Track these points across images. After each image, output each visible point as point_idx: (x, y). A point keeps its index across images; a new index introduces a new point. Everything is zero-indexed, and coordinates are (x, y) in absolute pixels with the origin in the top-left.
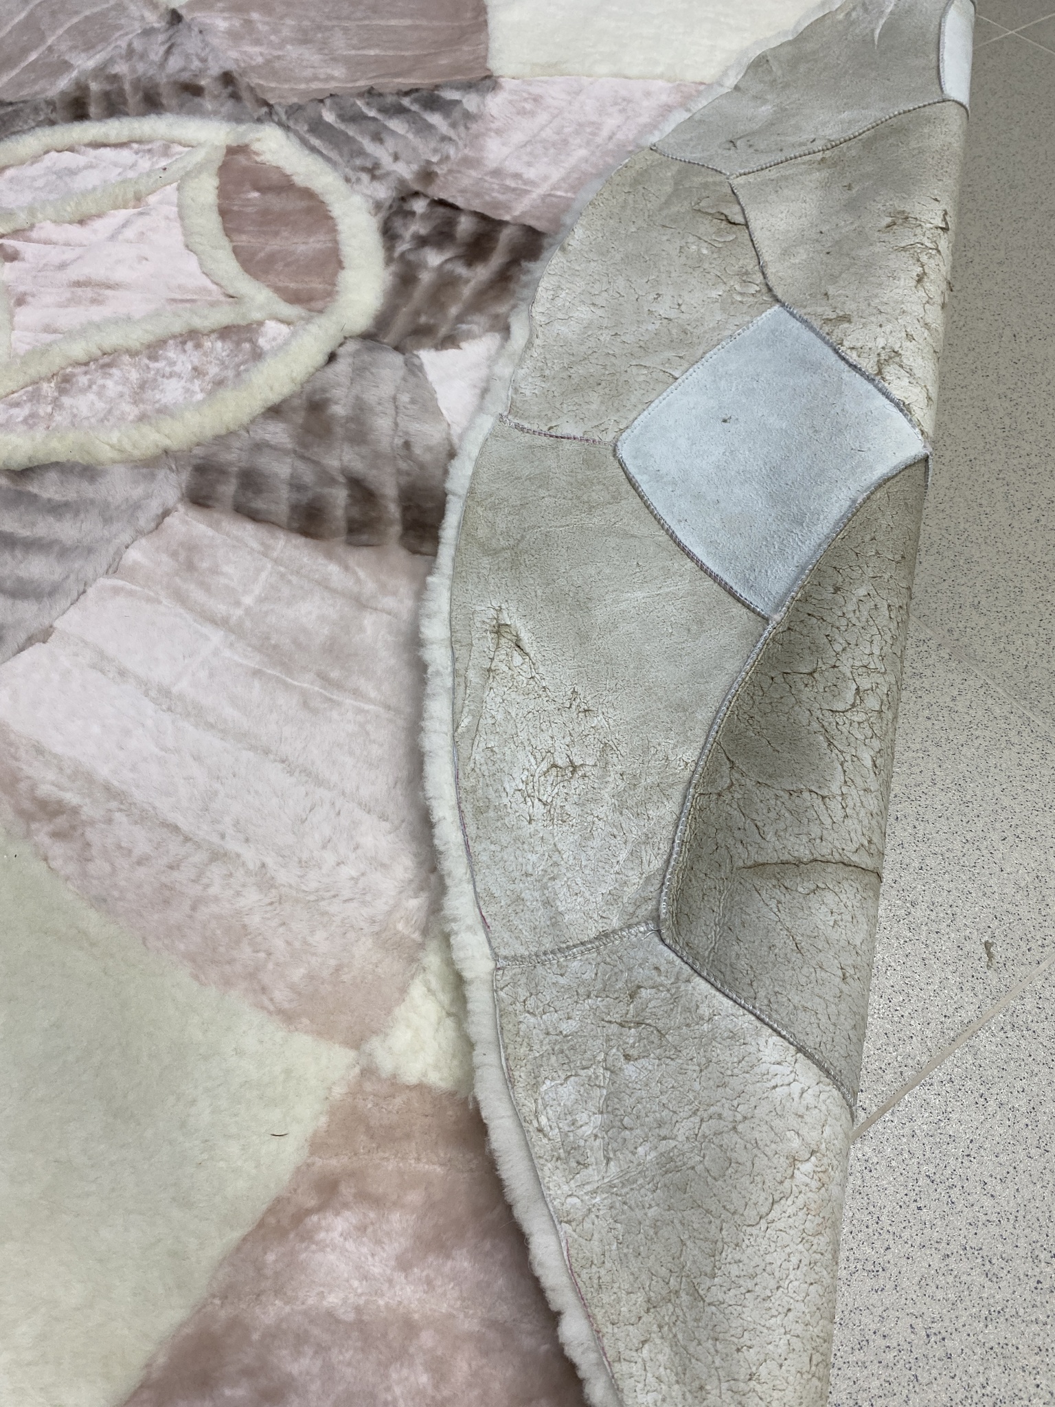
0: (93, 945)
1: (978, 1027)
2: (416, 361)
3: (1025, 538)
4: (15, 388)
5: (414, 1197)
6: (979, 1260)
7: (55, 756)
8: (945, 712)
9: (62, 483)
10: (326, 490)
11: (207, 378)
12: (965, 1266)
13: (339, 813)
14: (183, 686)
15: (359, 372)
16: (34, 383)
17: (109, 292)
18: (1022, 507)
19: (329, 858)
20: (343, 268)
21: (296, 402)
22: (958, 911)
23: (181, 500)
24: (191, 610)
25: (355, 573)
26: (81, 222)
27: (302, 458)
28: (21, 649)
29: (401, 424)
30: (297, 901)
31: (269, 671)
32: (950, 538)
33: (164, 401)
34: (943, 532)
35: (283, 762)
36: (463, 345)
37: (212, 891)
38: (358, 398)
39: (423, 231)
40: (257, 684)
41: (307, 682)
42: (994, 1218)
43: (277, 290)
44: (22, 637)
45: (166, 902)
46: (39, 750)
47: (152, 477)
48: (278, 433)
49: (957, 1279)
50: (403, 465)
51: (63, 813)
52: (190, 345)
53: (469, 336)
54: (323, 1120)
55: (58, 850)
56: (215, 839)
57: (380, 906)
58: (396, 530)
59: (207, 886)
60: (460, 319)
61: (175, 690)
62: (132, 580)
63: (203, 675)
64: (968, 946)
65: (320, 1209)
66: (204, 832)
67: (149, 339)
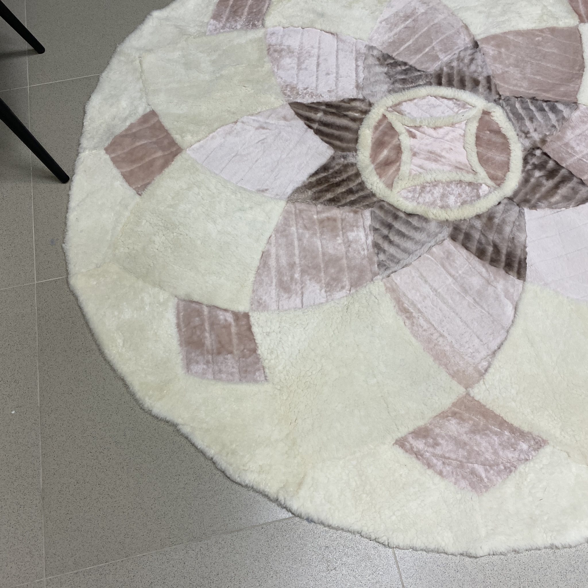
2: (523, 211)
4: (410, 186)
5: (471, 422)
7: (408, 298)
9: (418, 221)
10: (487, 246)
11: (462, 198)
13: (471, 336)
14: (440, 290)
15: (506, 211)
16: (415, 186)
17: (439, 158)
20: (509, 171)
21: (485, 215)
23: (449, 236)
24: (445, 270)
25: (489, 273)
26: (435, 129)
27: (483, 234)
28: (403, 267)
29: (513, 232)
30: (458, 353)
31: (462, 293)
33: (449, 203)
35: (460, 318)
36: (538, 209)
37: (440, 343)
38: (503, 219)
39: (536, 163)
40: (458, 296)
41: (470, 300)
43: (488, 173)
44: (405, 264)
46: (404, 295)
47: (442, 227)
48: (478, 224)
50: (510, 244)
51: (409, 312)
52: (459, 185)
53: (540, 207)
54: (456, 400)
55: (407, 321)
57: (476, 361)
58: (503, 264)
59: (438, 342)
60: (539, 200)
61: (438, 291)
62: (432, 256)
63: (446, 289)
65: (451, 417)
67: (448, 180)
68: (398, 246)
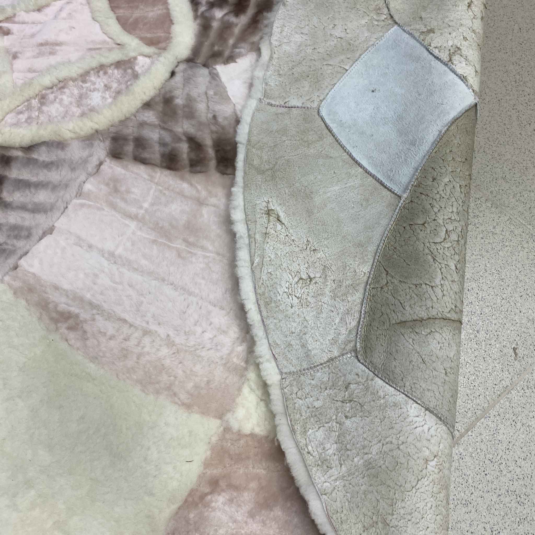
0: (94, 379)
1: (510, 389)
2: (215, 71)
3: (528, 140)
4: (19, 104)
5: (254, 485)
6: (515, 496)
7: (64, 290)
8: (490, 234)
9: (48, 152)
10: (177, 145)
11: (112, 90)
12: (508, 499)
13: (201, 308)
14: (119, 251)
15: (187, 80)
16: (28, 100)
17: (58, 48)
18: (526, 123)
19: (199, 330)
20: (173, 24)
21: (158, 99)
22: (500, 333)
23: (107, 156)
24: (119, 212)
25: (196, 187)
26: (39, 10)
27: (164, 129)
28: (41, 239)
29: (211, 107)
30: (186, 351)
31: (160, 240)
32: (490, 143)
33: (92, 104)
34: (486, 140)
35: (172, 284)
36: (237, 60)
37: (146, 349)
38: (188, 95)
40: (155, 247)
41: (179, 244)
42: (521, 477)
43: (141, 39)
44: (41, 232)
45: (125, 357)
46: (56, 288)
47: (91, 145)
48: (151, 117)
49: (505, 506)
50: (214, 128)
51: (71, 317)
52: (101, 73)
53: (240, 55)
54: (209, 453)
55: (72, 335)
56: (144, 324)
57: (225, 351)
58: (213, 163)
59: (143, 347)
60: (235, 46)
61: (116, 253)
62: (89, 199)
63: (129, 244)
64: (505, 351)
65: (211, 493)
66: (138, 322)
67: (80, 71)
68: (23, 208)
